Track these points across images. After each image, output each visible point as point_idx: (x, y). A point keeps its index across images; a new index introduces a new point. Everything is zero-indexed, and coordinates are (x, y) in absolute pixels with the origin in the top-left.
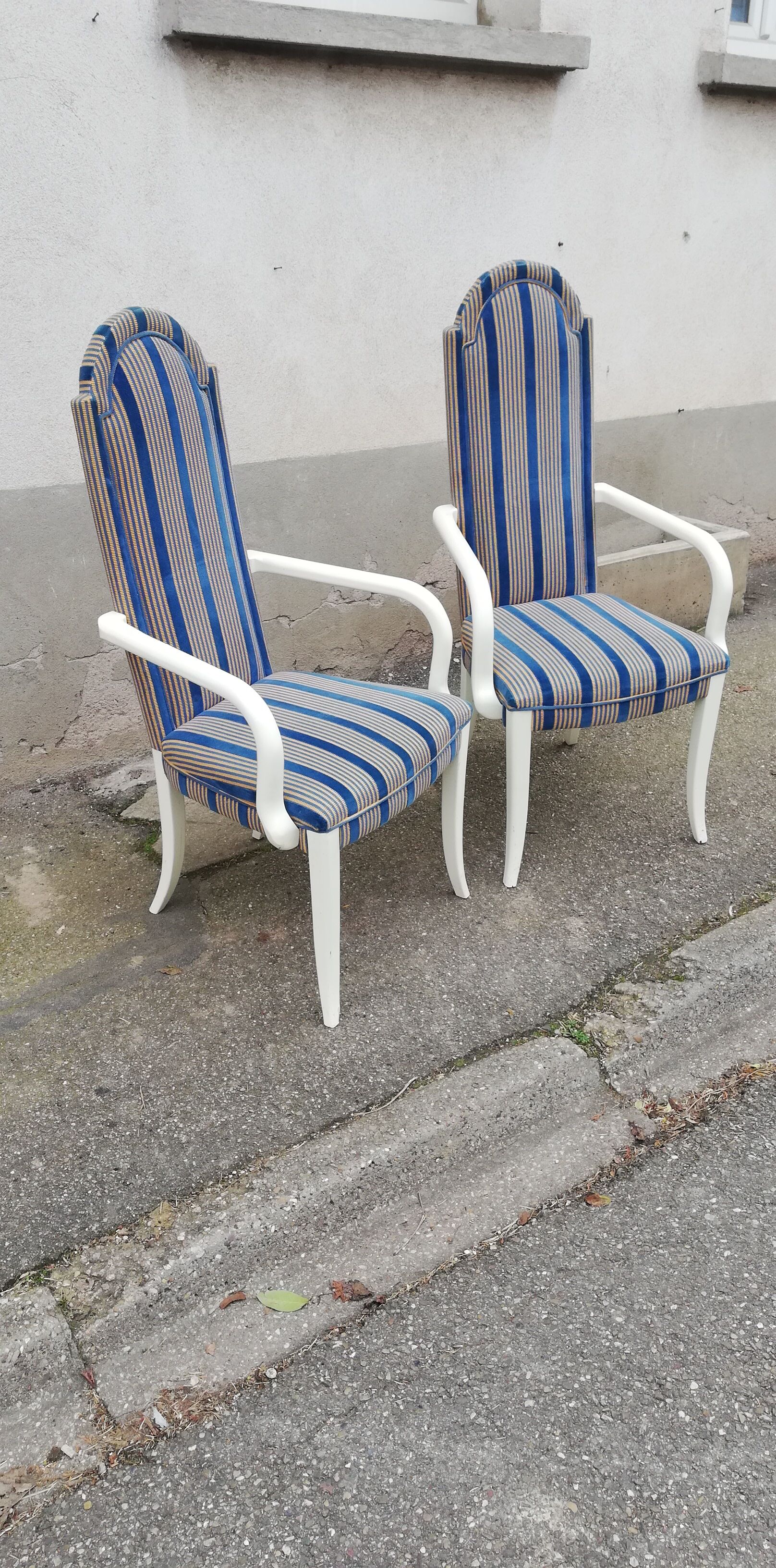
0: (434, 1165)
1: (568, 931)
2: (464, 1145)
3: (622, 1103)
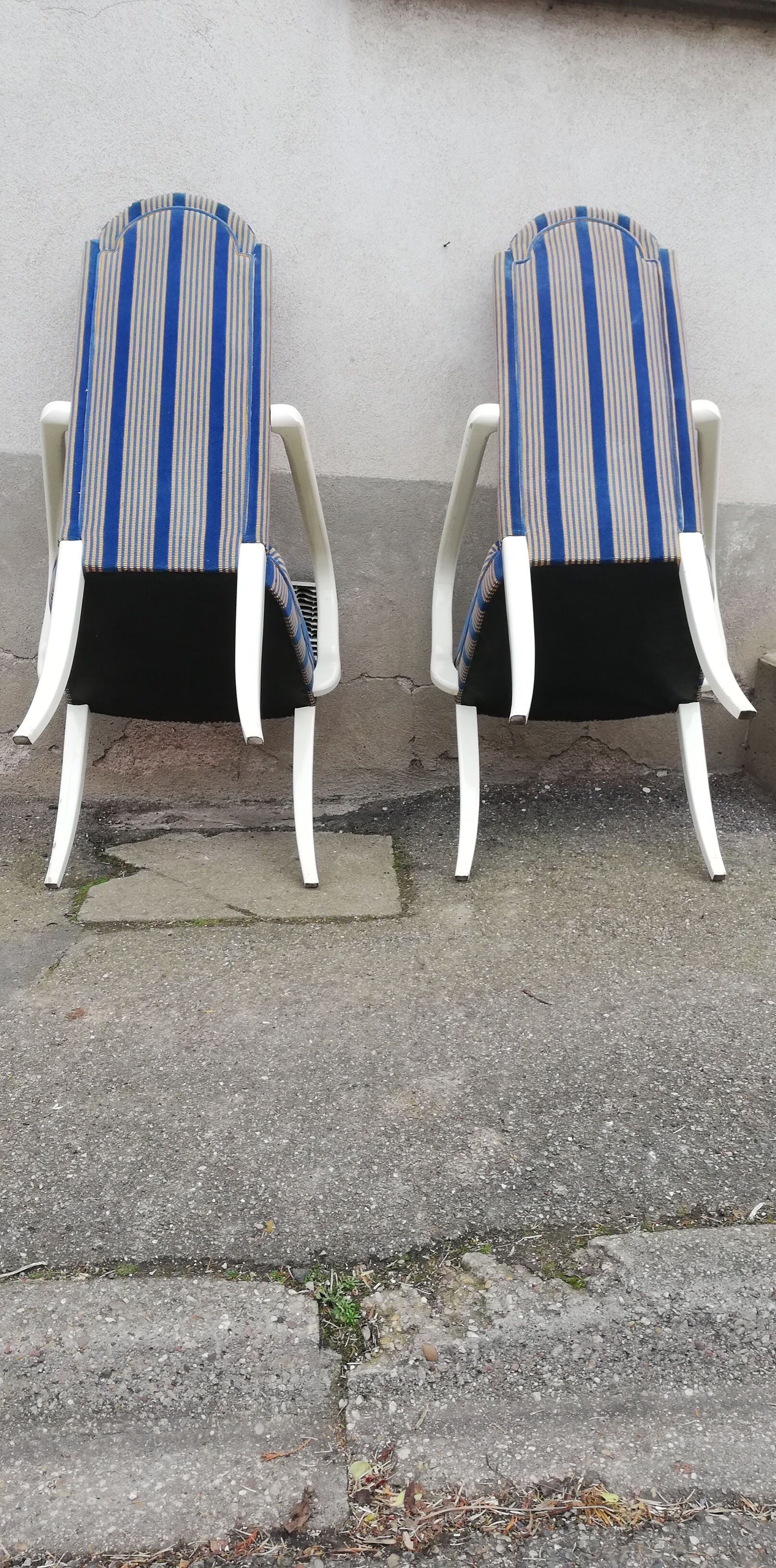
1: (465, 1147)
2: (22, 1396)
3: (335, 1452)
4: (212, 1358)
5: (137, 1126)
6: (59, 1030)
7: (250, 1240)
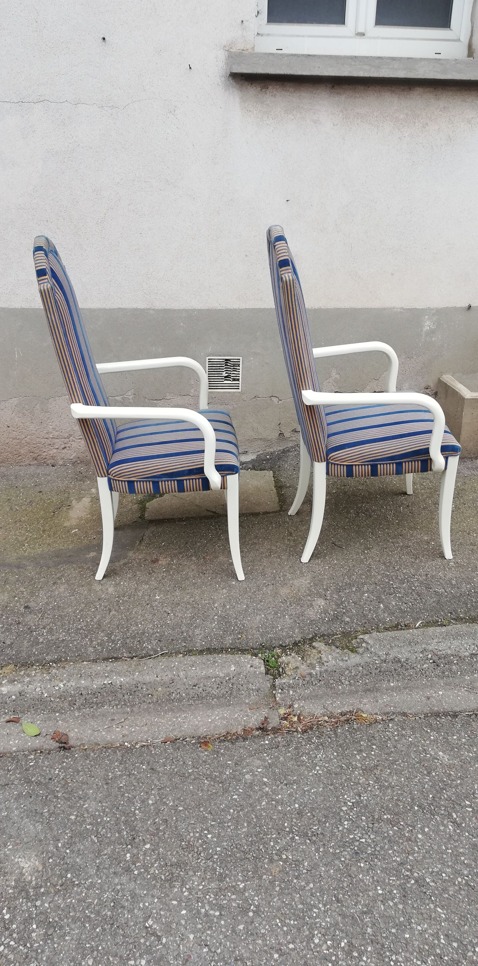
0: (147, 697)
1: (312, 605)
2: (168, 693)
3: (273, 706)
4: (229, 679)
5: (189, 603)
6: (151, 567)
7: (237, 641)
